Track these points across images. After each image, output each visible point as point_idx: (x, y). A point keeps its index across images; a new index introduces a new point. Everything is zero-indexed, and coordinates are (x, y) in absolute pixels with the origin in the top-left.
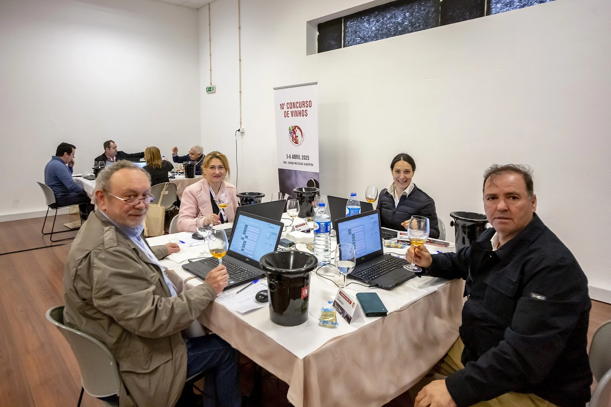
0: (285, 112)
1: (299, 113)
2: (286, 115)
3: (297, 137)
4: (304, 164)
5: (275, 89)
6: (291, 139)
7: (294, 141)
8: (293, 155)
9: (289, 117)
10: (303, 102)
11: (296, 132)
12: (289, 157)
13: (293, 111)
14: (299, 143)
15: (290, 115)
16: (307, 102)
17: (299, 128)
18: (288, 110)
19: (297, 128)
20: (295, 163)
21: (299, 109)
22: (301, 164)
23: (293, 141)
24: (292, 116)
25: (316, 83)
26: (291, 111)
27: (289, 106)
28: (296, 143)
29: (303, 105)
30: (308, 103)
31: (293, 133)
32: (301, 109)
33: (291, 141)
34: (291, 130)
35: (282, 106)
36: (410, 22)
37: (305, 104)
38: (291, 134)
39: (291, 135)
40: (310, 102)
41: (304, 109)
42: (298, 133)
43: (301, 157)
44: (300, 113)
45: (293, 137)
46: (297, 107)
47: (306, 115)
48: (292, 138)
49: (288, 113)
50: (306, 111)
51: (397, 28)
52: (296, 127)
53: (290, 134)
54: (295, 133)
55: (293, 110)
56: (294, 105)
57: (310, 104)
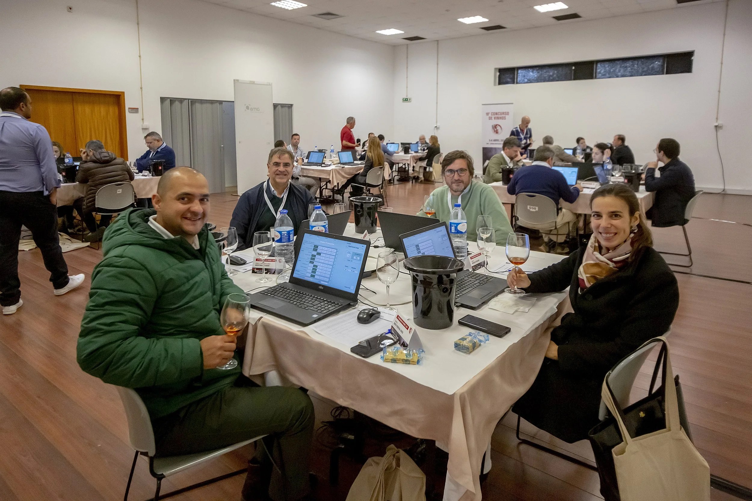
1: (500, 118)
2: (490, 118)
5: (483, 105)
9: (492, 120)
12: (491, 141)
14: (499, 133)
15: (493, 118)
17: (499, 125)
19: (498, 126)
20: (496, 144)
21: (500, 116)
25: (512, 104)
27: (492, 114)
28: (497, 133)
32: (502, 116)
33: (493, 134)
34: (493, 126)
35: (487, 114)
36: (557, 75)
38: (494, 129)
41: (504, 116)
42: (498, 128)
45: (495, 131)
51: (549, 78)
52: (497, 125)
54: (496, 128)
55: (495, 116)
56: (496, 114)
57: (508, 113)
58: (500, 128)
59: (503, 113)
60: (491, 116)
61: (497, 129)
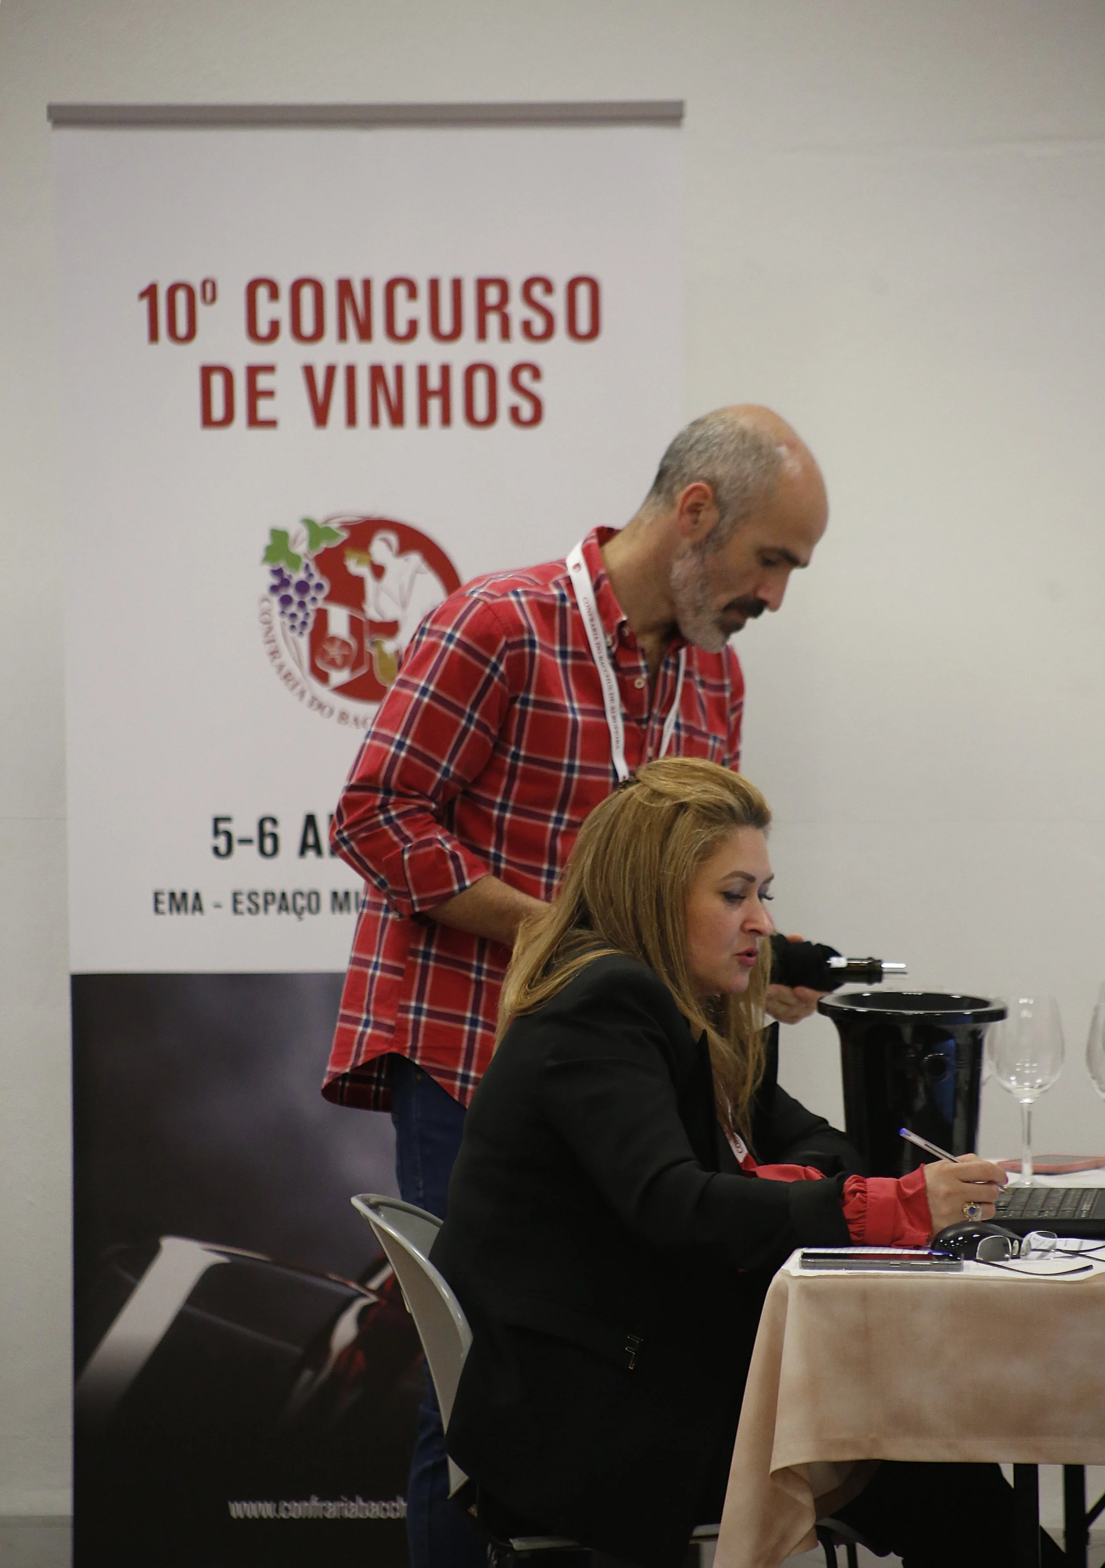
0: (206, 372)
1: (424, 394)
2: (232, 402)
5: (70, 119)
6: (286, 657)
7: (340, 677)
8: (310, 821)
9: (271, 424)
10: (482, 284)
11: (370, 584)
12: (254, 848)
13: (331, 371)
15: (288, 404)
16: (537, 291)
17: (412, 544)
18: (261, 354)
19: (382, 546)
21: (424, 350)
23: (322, 677)
24: (321, 415)
25: (663, 114)
26: (309, 371)
27: (274, 310)
29: (483, 309)
30: (557, 303)
31: (319, 587)
32: (461, 353)
33: (287, 677)
34: (294, 560)
35: (173, 307)
37: (518, 310)
38: (302, 604)
39: (293, 608)
40: (583, 293)
41: (503, 353)
44: (445, 393)
45: (319, 638)
46: (401, 328)
47: (526, 411)
48: (304, 643)
49: (263, 382)
50: (525, 377)
52: (364, 529)
53: (286, 601)
54: (350, 595)
55: (328, 352)
57: (581, 308)
59: (492, 301)
61: (378, 604)
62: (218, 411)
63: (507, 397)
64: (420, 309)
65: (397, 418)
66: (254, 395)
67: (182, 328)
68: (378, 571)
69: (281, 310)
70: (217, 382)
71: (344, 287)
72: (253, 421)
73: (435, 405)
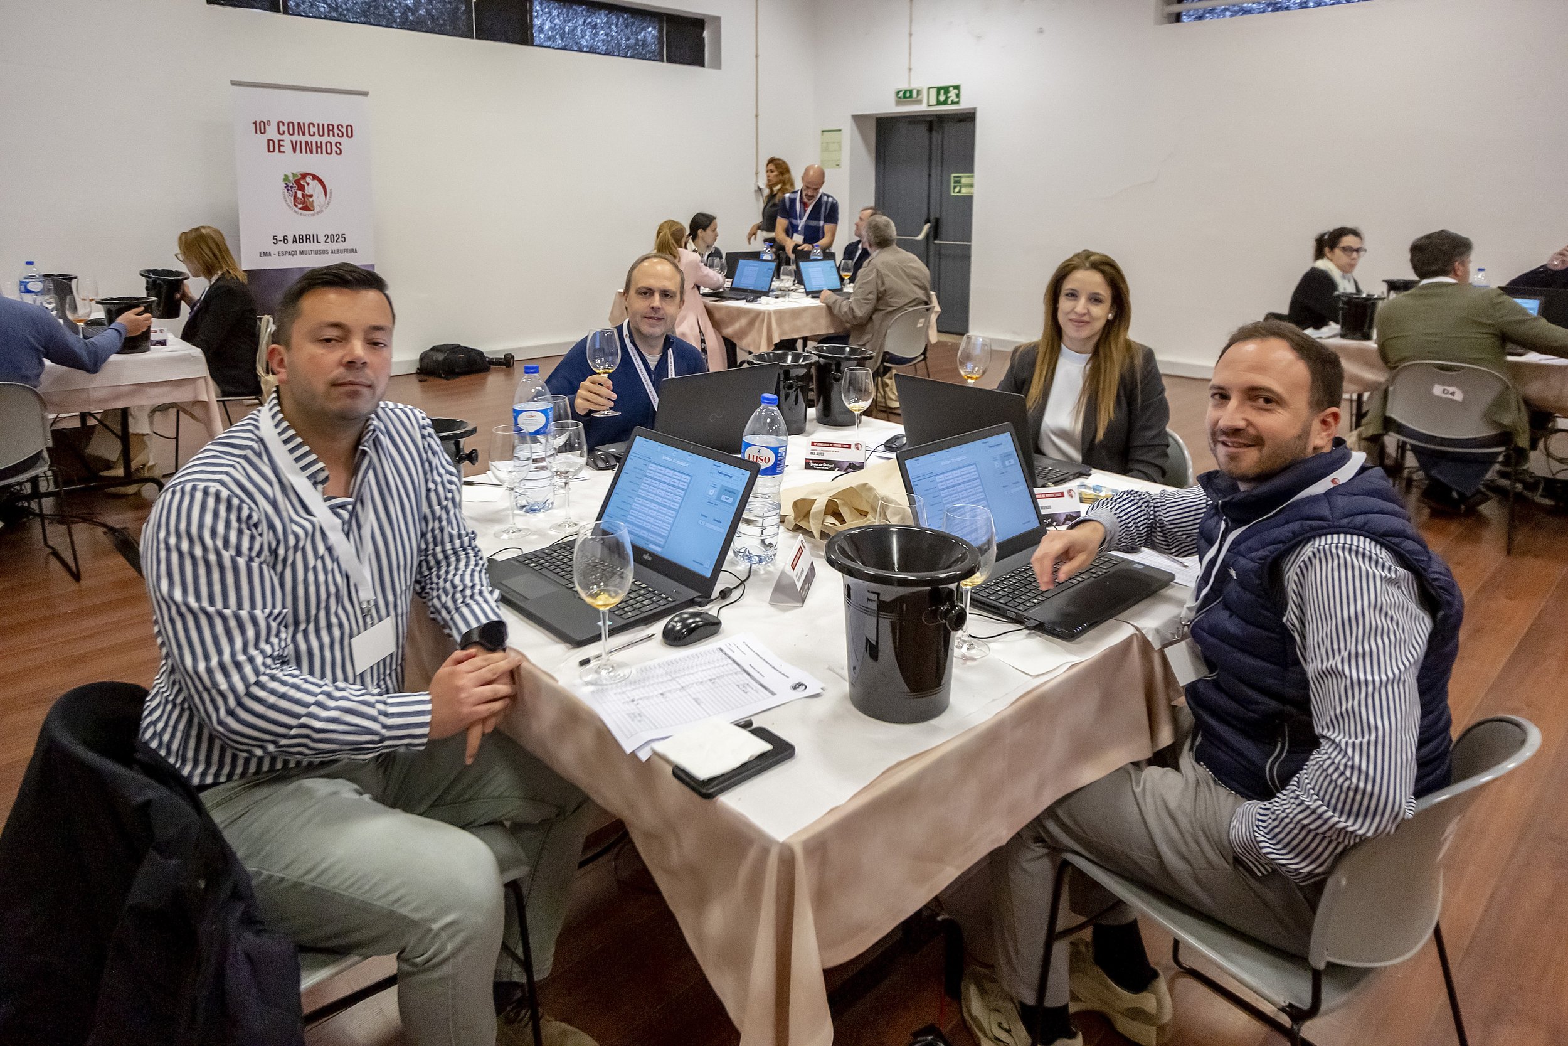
0: (269, 141)
1: (317, 147)
3: (311, 196)
4: (330, 252)
5: (235, 84)
6: (288, 201)
7: (300, 206)
8: (295, 236)
9: (284, 152)
10: (328, 125)
11: (306, 186)
13: (297, 141)
14: (317, 209)
15: (287, 147)
16: (340, 127)
17: (315, 177)
18: (281, 137)
19: (308, 179)
21: (317, 138)
22: (325, 252)
23: (296, 206)
24: (294, 151)
25: (366, 95)
26: (292, 141)
27: (283, 128)
28: (306, 207)
29: (329, 130)
30: (344, 130)
31: (295, 187)
32: (325, 139)
33: (289, 206)
34: (290, 181)
35: (260, 127)
37: (336, 131)
38: (291, 191)
39: (289, 191)
40: (350, 128)
41: (334, 140)
42: (312, 187)
43: (322, 239)
44: (321, 147)
45: (294, 196)
46: (311, 134)
47: (338, 152)
48: (292, 198)
49: (282, 143)
50: (338, 145)
52: (304, 176)
54: (300, 187)
55: (295, 138)
56: (301, 129)
57: (349, 131)
58: (320, 187)
59: (330, 128)
60: (276, 137)
61: (308, 191)
62: (271, 149)
63: (334, 148)
64: (316, 130)
65: (311, 152)
66: (280, 146)
67: (263, 131)
68: (308, 184)
69: (285, 128)
70: (271, 142)
71: (299, 124)
72: (280, 151)
73: (319, 150)
